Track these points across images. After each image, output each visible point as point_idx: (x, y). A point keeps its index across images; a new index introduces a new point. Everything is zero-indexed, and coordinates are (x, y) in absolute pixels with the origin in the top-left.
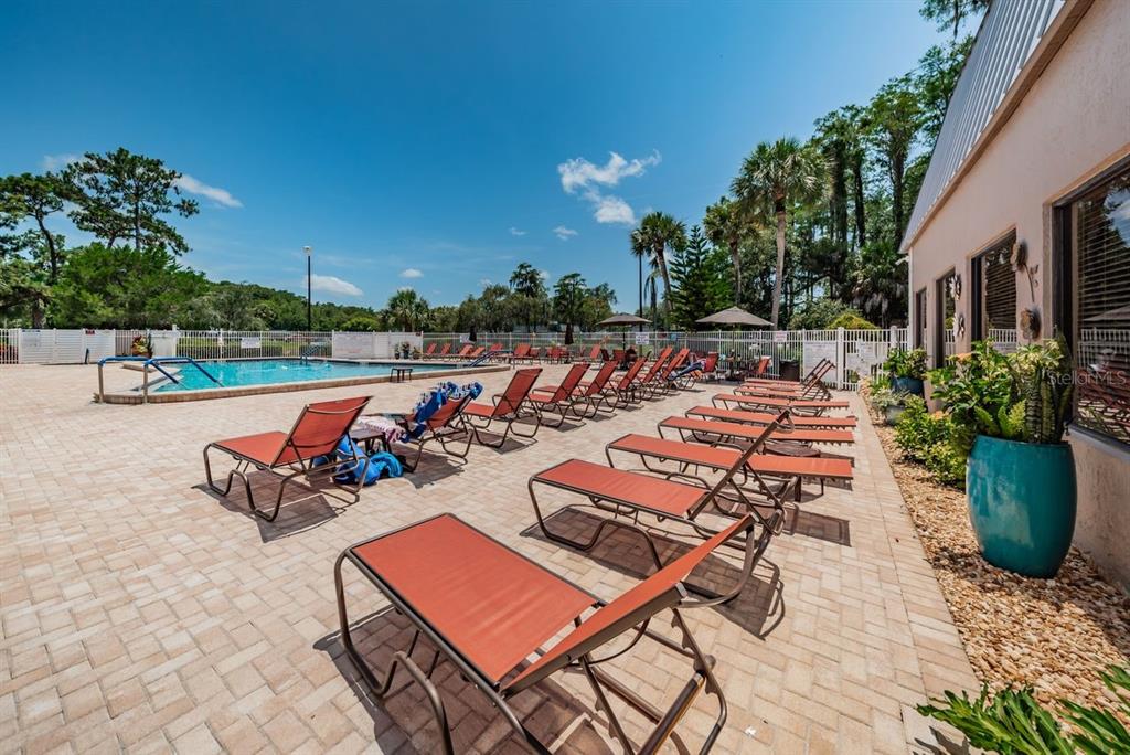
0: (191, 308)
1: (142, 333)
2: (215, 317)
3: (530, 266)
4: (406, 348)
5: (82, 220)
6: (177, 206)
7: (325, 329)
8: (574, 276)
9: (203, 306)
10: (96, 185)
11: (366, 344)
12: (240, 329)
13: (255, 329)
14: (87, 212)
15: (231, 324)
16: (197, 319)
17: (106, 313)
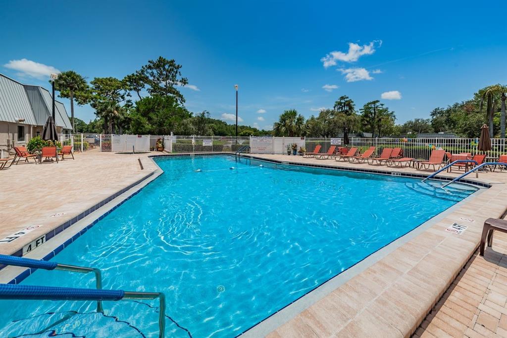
0: (183, 124)
1: (161, 137)
2: (193, 129)
3: (348, 98)
4: (295, 148)
5: (151, 92)
6: (180, 81)
7: (246, 135)
8: (374, 103)
9: (188, 123)
10: (152, 74)
11: (270, 144)
12: (203, 135)
13: (209, 135)
14: (152, 88)
15: (199, 132)
16: (185, 130)
17: (148, 126)
